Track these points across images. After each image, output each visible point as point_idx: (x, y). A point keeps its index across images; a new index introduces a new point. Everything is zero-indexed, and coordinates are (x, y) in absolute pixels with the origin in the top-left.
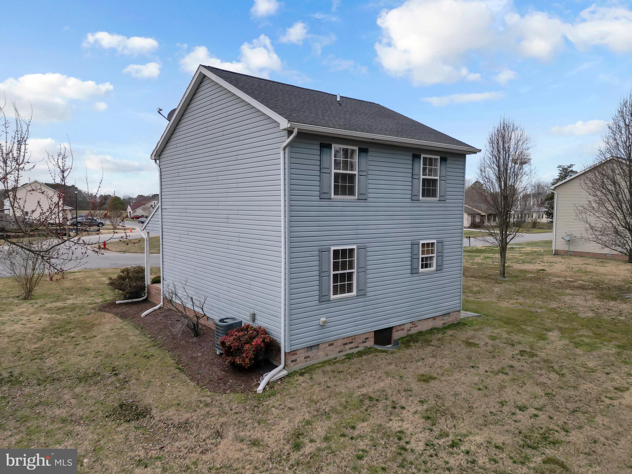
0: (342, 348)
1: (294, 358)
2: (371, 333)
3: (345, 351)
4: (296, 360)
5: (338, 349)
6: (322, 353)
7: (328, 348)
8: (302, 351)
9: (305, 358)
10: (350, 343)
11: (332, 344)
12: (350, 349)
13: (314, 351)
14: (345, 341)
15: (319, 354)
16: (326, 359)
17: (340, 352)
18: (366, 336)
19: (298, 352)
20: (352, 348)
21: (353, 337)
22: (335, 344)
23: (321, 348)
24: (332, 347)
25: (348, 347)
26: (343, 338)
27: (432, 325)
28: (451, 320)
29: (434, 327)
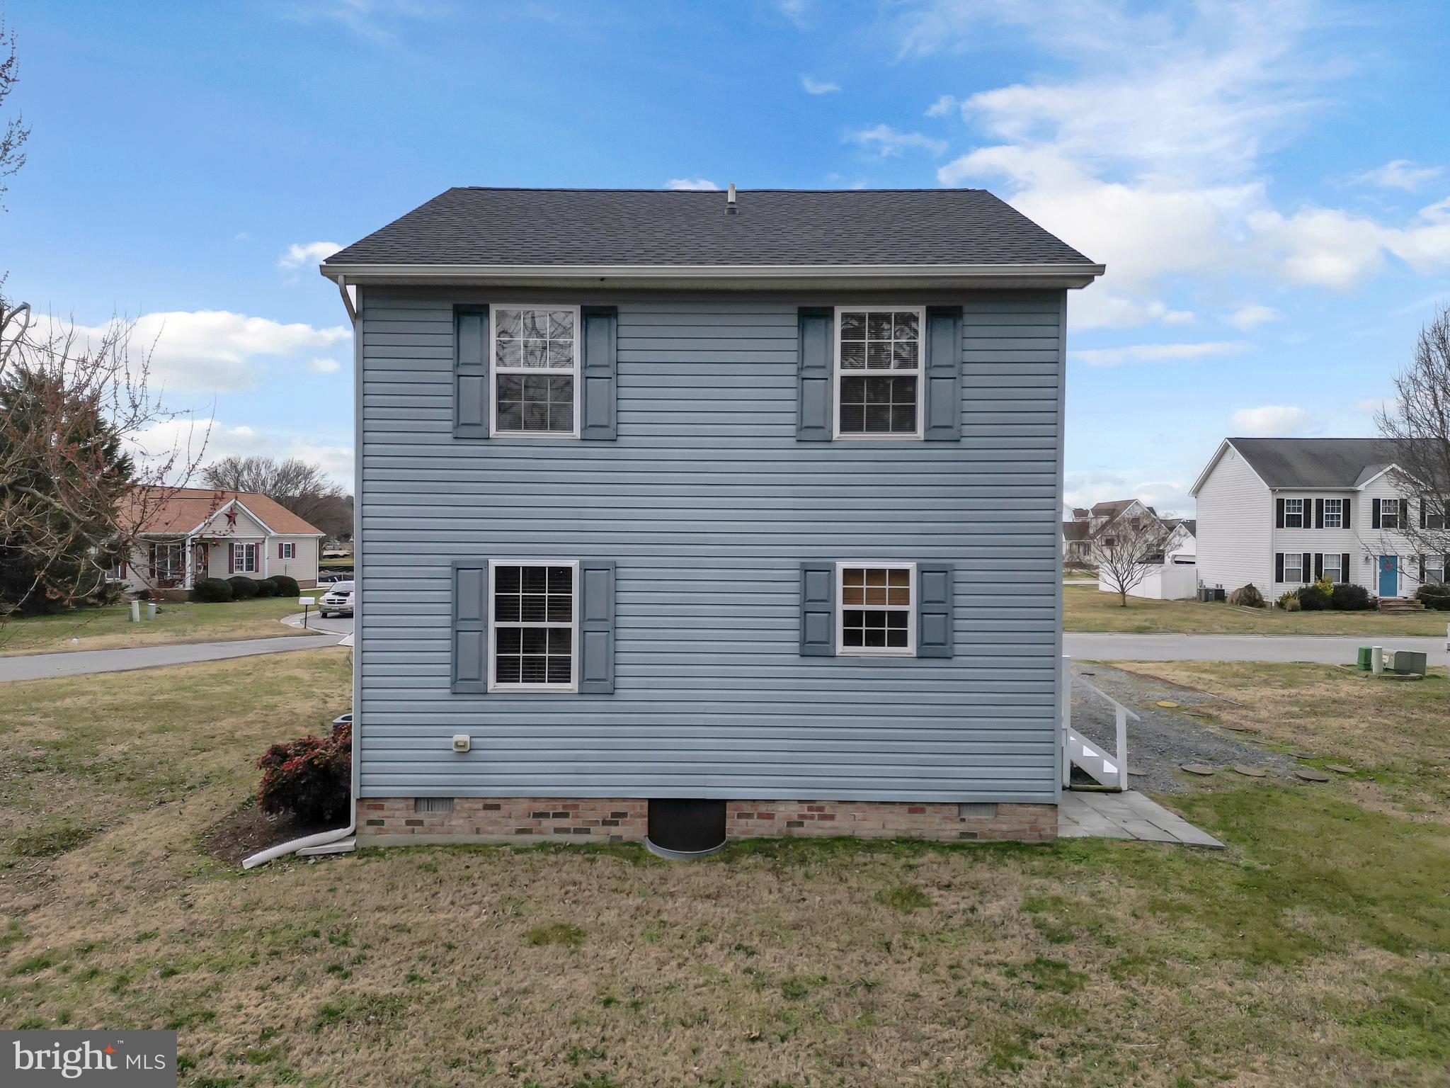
0: (529, 822)
1: (375, 815)
2: (638, 804)
3: (540, 833)
4: (382, 823)
5: (514, 824)
6: (461, 821)
7: (482, 813)
8: (401, 805)
9: (409, 823)
10: (556, 815)
11: (497, 807)
12: (557, 830)
13: (439, 812)
14: (540, 807)
15: (453, 823)
16: (474, 839)
17: (520, 832)
18: (619, 807)
19: (386, 804)
20: (567, 831)
21: (569, 802)
22: (505, 808)
23: (458, 808)
24: (493, 814)
25: (548, 823)
26: (535, 799)
27: (904, 827)
28: (1004, 827)
29: (914, 834)
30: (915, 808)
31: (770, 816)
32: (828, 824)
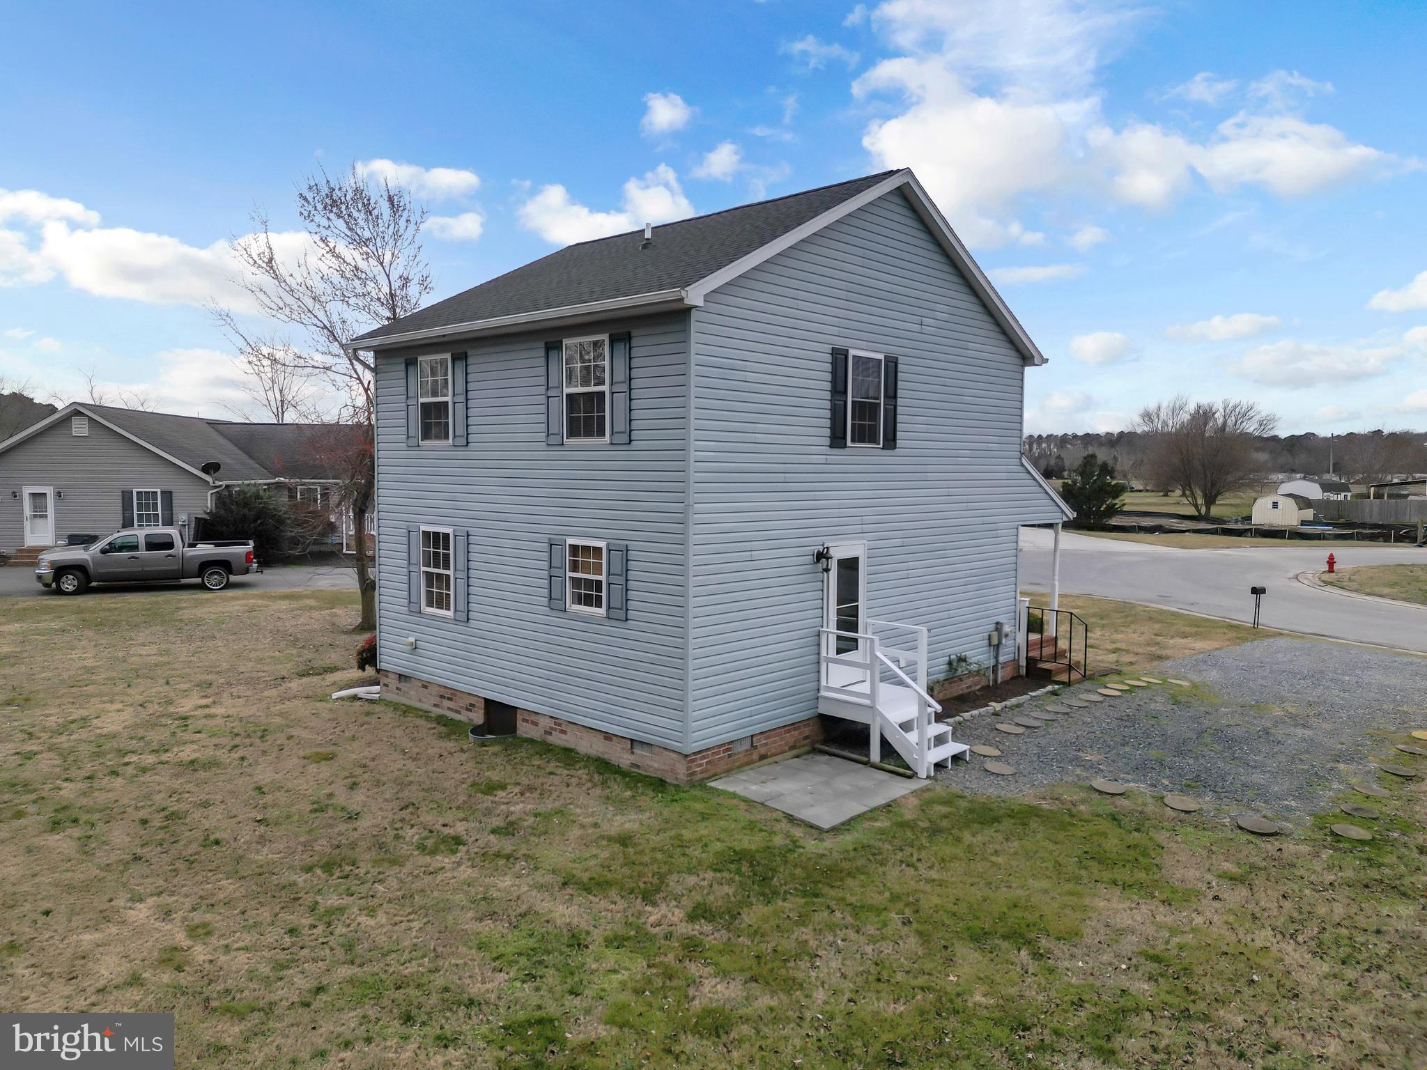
0: (438, 700)
1: (385, 681)
2: (480, 700)
3: (443, 708)
4: (388, 685)
5: (433, 700)
6: (415, 693)
7: (422, 690)
8: (394, 677)
9: (397, 688)
10: (448, 698)
11: (426, 687)
13: (406, 684)
14: (443, 691)
15: (412, 694)
16: (419, 705)
17: (434, 705)
18: (473, 700)
19: (389, 675)
20: (452, 710)
21: (453, 692)
22: (429, 689)
23: (414, 684)
24: (425, 692)
25: (446, 703)
26: (440, 686)
27: (600, 750)
28: (656, 765)
29: (606, 756)
30: (608, 736)
31: (536, 724)
32: (563, 736)
